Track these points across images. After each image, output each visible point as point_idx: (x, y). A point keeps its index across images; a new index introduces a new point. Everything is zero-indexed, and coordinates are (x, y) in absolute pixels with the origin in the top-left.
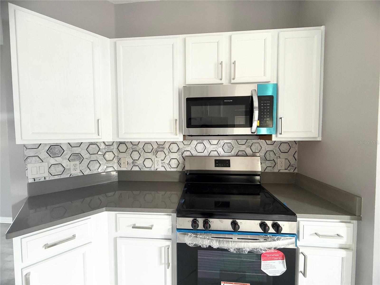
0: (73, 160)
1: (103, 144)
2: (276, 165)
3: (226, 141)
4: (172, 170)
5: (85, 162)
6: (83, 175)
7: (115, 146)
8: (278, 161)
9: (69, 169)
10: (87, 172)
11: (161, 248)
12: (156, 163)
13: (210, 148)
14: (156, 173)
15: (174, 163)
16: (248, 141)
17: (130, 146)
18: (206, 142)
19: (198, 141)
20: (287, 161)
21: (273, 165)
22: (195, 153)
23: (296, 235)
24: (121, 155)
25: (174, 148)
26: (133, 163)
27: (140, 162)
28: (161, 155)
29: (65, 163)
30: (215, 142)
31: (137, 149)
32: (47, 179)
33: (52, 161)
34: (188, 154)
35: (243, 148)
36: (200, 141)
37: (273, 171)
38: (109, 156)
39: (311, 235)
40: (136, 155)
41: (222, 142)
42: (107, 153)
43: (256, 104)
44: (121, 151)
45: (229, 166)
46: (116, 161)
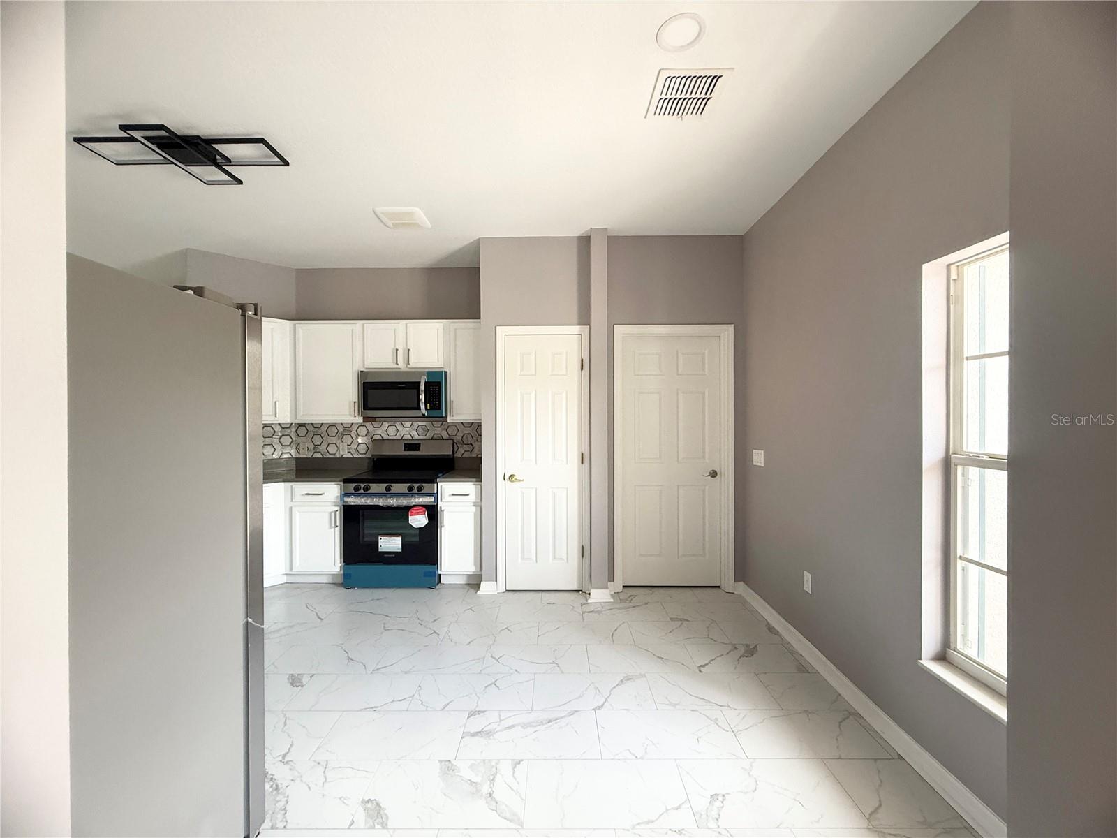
1: (279, 427)
3: (420, 423)
4: (360, 456)
7: (293, 429)
11: (331, 513)
12: (341, 448)
13: (403, 431)
14: (342, 459)
15: (362, 449)
17: (311, 429)
18: (398, 425)
19: (390, 424)
22: (386, 437)
23: (435, 495)
24: (300, 440)
26: (314, 448)
27: (323, 447)
28: (347, 439)
30: (408, 424)
31: (320, 432)
34: (378, 437)
35: (438, 431)
36: (392, 423)
37: (470, 456)
38: (286, 440)
39: (450, 495)
40: (317, 440)
41: (416, 424)
42: (283, 437)
43: (422, 387)
44: (300, 435)
45: (419, 450)
46: (294, 447)
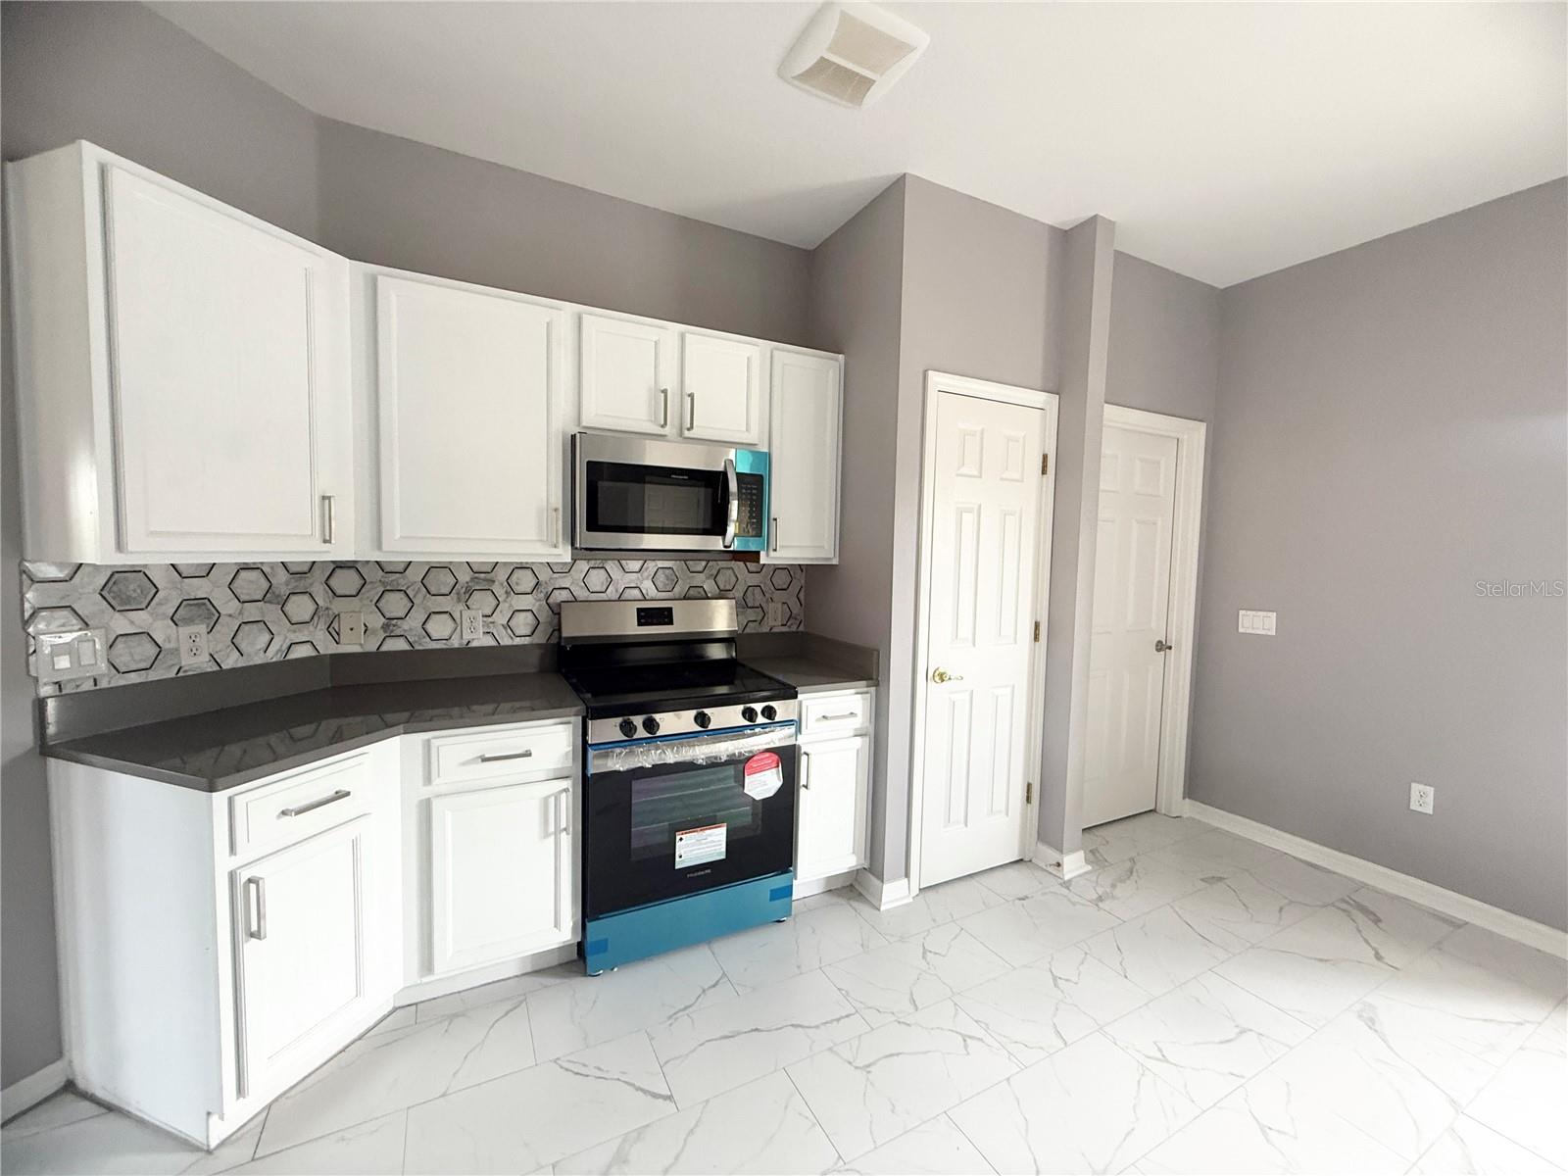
0: (189, 621)
1: (282, 572)
2: (766, 618)
3: (660, 564)
4: (518, 641)
5: (226, 629)
6: (218, 668)
7: (319, 576)
8: (771, 608)
9: (176, 651)
10: (231, 661)
12: (466, 624)
13: (622, 580)
14: (468, 652)
15: (523, 624)
16: (710, 564)
17: (373, 575)
18: (611, 566)
19: (592, 563)
20: (785, 606)
21: (760, 618)
22: (581, 594)
23: (796, 724)
24: (338, 606)
25: (526, 581)
26: (385, 627)
27: (413, 623)
28: (482, 602)
29: (162, 631)
30: (635, 565)
31: (403, 584)
32: (104, 684)
33: (121, 624)
34: (564, 595)
35: (698, 580)
36: (598, 563)
37: (760, 631)
38: (301, 607)
39: (818, 720)
40: (395, 604)
41: (652, 566)
42: (293, 598)
44: (339, 592)
45: (671, 623)
46: (322, 626)
